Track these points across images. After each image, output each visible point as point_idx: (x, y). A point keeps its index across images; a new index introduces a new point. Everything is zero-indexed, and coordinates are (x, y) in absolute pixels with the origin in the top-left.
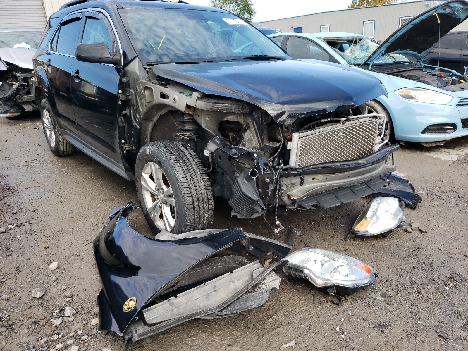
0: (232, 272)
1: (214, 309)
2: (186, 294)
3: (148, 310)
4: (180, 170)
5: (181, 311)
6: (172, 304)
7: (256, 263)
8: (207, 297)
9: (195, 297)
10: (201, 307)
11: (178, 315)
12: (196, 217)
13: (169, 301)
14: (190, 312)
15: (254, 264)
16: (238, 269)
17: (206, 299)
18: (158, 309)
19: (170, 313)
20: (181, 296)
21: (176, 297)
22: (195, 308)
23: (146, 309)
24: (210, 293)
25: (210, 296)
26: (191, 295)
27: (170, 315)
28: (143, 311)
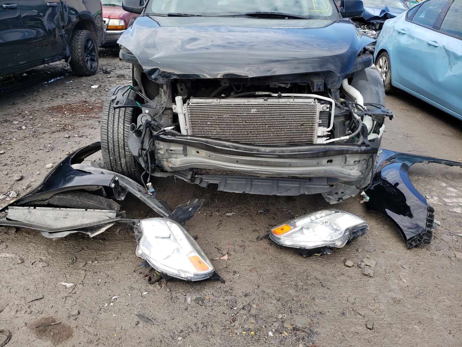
0: (86, 210)
1: (47, 229)
2: (43, 210)
3: (12, 208)
4: (106, 112)
5: (32, 220)
6: (30, 212)
7: (112, 212)
8: (55, 219)
9: (48, 215)
10: (48, 224)
11: (29, 222)
12: (111, 158)
13: (28, 209)
14: (38, 223)
15: (110, 212)
16: (93, 210)
17: (54, 220)
18: (19, 211)
19: (24, 217)
20: (39, 209)
21: (35, 208)
22: (43, 223)
23: (11, 207)
24: (59, 217)
25: (58, 219)
26: (47, 212)
27: (23, 219)
28: (9, 207)
